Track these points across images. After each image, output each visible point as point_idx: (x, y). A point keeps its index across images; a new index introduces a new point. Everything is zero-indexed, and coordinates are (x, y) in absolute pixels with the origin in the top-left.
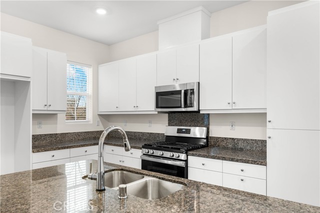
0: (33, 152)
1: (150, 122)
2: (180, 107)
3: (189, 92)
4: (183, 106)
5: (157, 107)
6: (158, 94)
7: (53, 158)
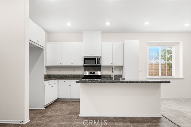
0: (45, 80)
1: (74, 70)
2: (95, 64)
3: (98, 59)
4: (96, 63)
5: (84, 64)
6: (85, 59)
7: (49, 84)
